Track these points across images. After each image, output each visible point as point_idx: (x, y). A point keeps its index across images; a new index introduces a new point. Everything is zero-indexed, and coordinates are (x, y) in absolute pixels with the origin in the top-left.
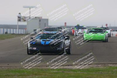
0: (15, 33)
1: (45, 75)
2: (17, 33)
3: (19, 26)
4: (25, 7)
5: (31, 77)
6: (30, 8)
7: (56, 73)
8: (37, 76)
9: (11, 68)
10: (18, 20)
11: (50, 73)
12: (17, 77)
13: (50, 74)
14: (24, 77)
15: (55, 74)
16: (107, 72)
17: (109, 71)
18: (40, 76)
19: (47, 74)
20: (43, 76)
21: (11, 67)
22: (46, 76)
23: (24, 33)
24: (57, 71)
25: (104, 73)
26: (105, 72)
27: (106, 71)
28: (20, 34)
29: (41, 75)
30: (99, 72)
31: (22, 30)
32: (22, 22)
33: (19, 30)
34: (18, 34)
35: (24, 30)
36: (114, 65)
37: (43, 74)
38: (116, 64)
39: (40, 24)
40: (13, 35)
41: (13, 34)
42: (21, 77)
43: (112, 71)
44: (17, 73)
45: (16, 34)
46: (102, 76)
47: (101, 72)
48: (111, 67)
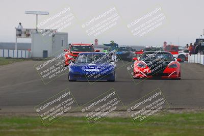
0: (11, 56)
1: (63, 127)
2: (15, 56)
3: (19, 44)
4: (28, 13)
5: (39, 130)
6: (37, 15)
7: (81, 124)
8: (48, 130)
9: (6, 115)
10: (17, 36)
11: (71, 124)
12: (14, 130)
13: (71, 126)
14: (28, 130)
15: (79, 126)
16: (166, 123)
17: (169, 121)
18: (54, 129)
19: (65, 125)
20: (58, 129)
21: (5, 113)
22: (65, 129)
23: (27, 57)
24: (82, 121)
25: (161, 124)
26: (163, 123)
27: (165, 121)
28: (20, 58)
29: (56, 127)
30: (152, 122)
31: (24, 51)
32: (24, 37)
33: (19, 51)
34: (17, 58)
35: (27, 51)
36: (178, 111)
37: (60, 125)
38: (181, 109)
39: (53, 42)
40: (9, 60)
41: (9, 58)
42: (21, 130)
43: (175, 121)
44: (15, 124)
45: (13, 59)
46: (157, 130)
47: (156, 123)
48: (172, 114)
